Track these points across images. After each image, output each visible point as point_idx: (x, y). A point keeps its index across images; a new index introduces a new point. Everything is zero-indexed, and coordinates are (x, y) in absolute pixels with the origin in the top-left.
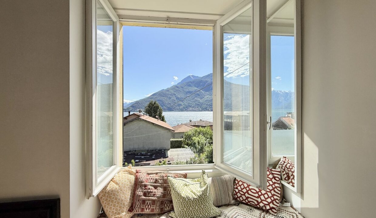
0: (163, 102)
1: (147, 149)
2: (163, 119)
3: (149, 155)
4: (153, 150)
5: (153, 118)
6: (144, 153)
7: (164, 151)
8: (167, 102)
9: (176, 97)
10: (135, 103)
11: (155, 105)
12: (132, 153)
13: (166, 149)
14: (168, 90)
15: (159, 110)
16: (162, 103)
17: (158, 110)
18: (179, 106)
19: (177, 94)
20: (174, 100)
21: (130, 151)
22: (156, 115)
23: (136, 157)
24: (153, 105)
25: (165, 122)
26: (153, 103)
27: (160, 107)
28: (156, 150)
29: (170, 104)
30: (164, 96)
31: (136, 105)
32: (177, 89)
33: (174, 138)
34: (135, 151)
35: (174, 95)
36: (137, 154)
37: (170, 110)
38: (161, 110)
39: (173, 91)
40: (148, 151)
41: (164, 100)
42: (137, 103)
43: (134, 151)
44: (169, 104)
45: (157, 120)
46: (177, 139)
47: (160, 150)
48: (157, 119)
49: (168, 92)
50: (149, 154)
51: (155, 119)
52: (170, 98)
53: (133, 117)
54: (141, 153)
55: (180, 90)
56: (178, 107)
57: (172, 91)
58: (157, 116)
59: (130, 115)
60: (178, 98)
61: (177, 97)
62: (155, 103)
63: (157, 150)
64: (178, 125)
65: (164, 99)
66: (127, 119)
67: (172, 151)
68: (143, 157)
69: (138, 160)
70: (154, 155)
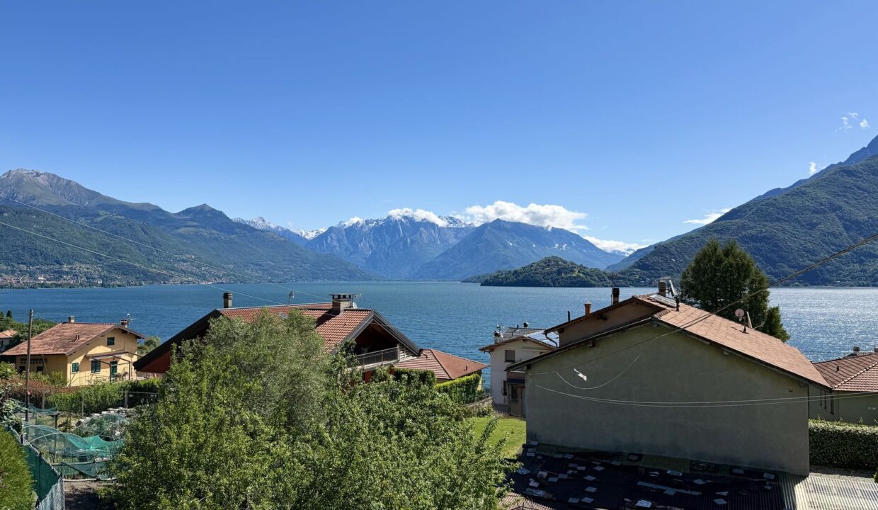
0: (776, 245)
1: (689, 458)
2: (770, 324)
3: (697, 487)
4: (717, 468)
5: (720, 319)
6: (675, 473)
7: (776, 479)
8: (793, 245)
9: (840, 218)
10: (654, 254)
11: (731, 259)
12: (626, 463)
13: (784, 474)
14: (799, 189)
15: (752, 283)
16: (772, 251)
17: (748, 281)
18: (861, 262)
19: (847, 208)
20: (835, 236)
21: (617, 455)
22: (734, 309)
23: (640, 483)
24: (719, 262)
25: (783, 337)
26: (720, 251)
27: (754, 268)
28: (735, 471)
29: (813, 253)
30: (778, 220)
31: (655, 259)
32: (850, 180)
33: (832, 416)
34: (640, 456)
35: (834, 210)
36: (648, 470)
37: (813, 278)
38: (761, 281)
39: (830, 193)
40: (696, 467)
41: (781, 235)
42: (660, 250)
43: (635, 458)
44: (808, 251)
45: (742, 328)
46: (851, 428)
47: (755, 473)
48: (742, 323)
49: (799, 201)
50: (699, 482)
51: (733, 324)
52: (812, 226)
53: (632, 313)
54: (663, 472)
55: (865, 185)
56: (857, 266)
57: (823, 196)
58: (739, 312)
59: (616, 305)
60: (857, 223)
61: (850, 221)
62: (727, 254)
63: (741, 471)
64: (852, 355)
65: (784, 231)
66: (605, 319)
67: (818, 489)
68: (670, 491)
69: (647, 499)
70: (725, 493)
